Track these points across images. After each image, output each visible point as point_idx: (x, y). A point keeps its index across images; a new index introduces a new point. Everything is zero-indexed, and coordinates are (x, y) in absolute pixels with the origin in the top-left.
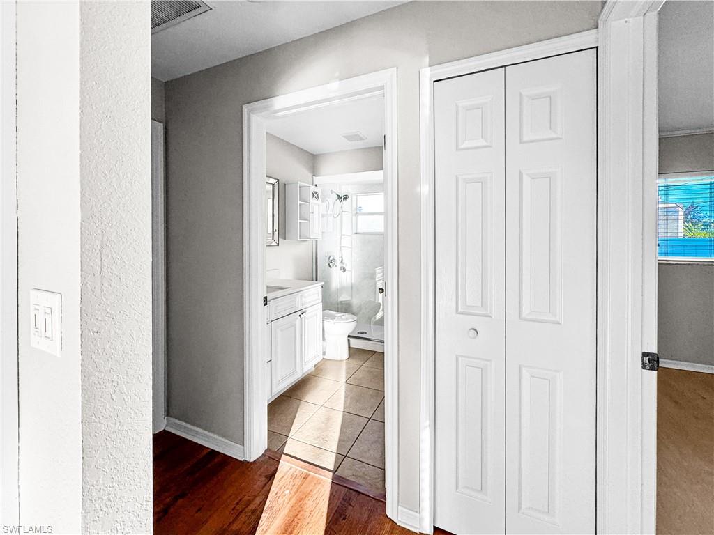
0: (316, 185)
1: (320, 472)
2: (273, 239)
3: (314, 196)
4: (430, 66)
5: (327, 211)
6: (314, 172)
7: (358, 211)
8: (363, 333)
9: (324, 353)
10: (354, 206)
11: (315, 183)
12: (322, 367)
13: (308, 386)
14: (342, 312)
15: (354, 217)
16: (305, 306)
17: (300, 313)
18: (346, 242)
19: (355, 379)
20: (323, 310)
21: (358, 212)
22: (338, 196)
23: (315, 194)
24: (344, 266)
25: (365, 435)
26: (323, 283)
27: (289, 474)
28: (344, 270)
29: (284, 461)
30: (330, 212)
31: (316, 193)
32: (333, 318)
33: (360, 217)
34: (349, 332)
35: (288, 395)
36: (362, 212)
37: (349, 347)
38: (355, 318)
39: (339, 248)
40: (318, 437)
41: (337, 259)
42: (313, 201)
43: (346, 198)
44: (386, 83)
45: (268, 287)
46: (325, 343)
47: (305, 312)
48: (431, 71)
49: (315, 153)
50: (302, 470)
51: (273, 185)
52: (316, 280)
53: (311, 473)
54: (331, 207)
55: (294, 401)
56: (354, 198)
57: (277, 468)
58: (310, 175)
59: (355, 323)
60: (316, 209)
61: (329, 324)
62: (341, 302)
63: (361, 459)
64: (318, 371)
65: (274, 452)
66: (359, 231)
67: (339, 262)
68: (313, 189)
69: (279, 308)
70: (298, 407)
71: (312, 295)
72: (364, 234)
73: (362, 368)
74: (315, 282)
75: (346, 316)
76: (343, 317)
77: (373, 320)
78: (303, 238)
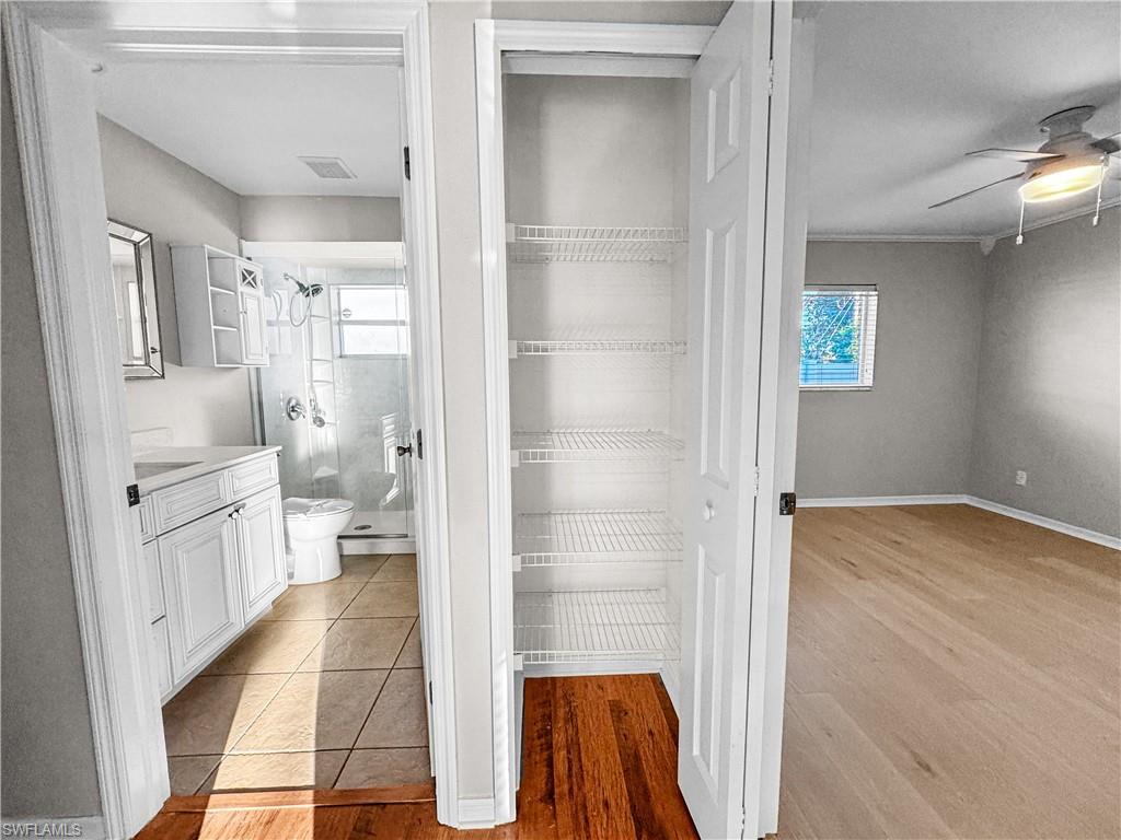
0: (249, 259)
1: (301, 799)
2: (147, 364)
3: (245, 278)
4: (492, 18)
5: (279, 314)
6: (243, 234)
7: (341, 319)
8: (363, 528)
9: (291, 576)
10: (334, 307)
11: (246, 253)
12: (289, 600)
13: (260, 645)
14: (320, 497)
15: (336, 328)
16: (242, 495)
17: (232, 509)
18: (320, 372)
19: (357, 608)
20: (283, 499)
21: (343, 318)
22: (301, 285)
23: (248, 277)
24: (321, 416)
25: (386, 700)
26: (280, 448)
27: (231, 829)
28: (320, 422)
29: (215, 806)
30: (284, 317)
31: (250, 273)
32: (305, 509)
33: (346, 328)
34: (338, 528)
35: (216, 671)
36: (351, 318)
37: (341, 556)
38: (351, 504)
39: (308, 384)
40: (291, 734)
41: (305, 402)
42: (242, 288)
43: (317, 290)
44: (407, 31)
45: (137, 466)
46: (291, 558)
47: (243, 506)
48: (496, 28)
49: (241, 193)
50: (260, 808)
51: (136, 245)
52: (264, 444)
53: (282, 807)
54: (286, 307)
55: (229, 678)
56: (334, 293)
57: (200, 828)
58: (234, 238)
59: (350, 514)
60: (251, 305)
61: (298, 523)
62: (319, 481)
63: (383, 745)
64: (282, 609)
65: (188, 797)
66: (347, 352)
67: (308, 408)
68: (242, 264)
69: (175, 507)
70: (241, 691)
71: (258, 471)
72: (357, 357)
73: (368, 586)
74: (259, 447)
75: (332, 502)
76: (324, 506)
77: (382, 503)
78: (227, 363)
